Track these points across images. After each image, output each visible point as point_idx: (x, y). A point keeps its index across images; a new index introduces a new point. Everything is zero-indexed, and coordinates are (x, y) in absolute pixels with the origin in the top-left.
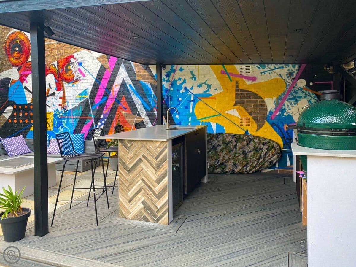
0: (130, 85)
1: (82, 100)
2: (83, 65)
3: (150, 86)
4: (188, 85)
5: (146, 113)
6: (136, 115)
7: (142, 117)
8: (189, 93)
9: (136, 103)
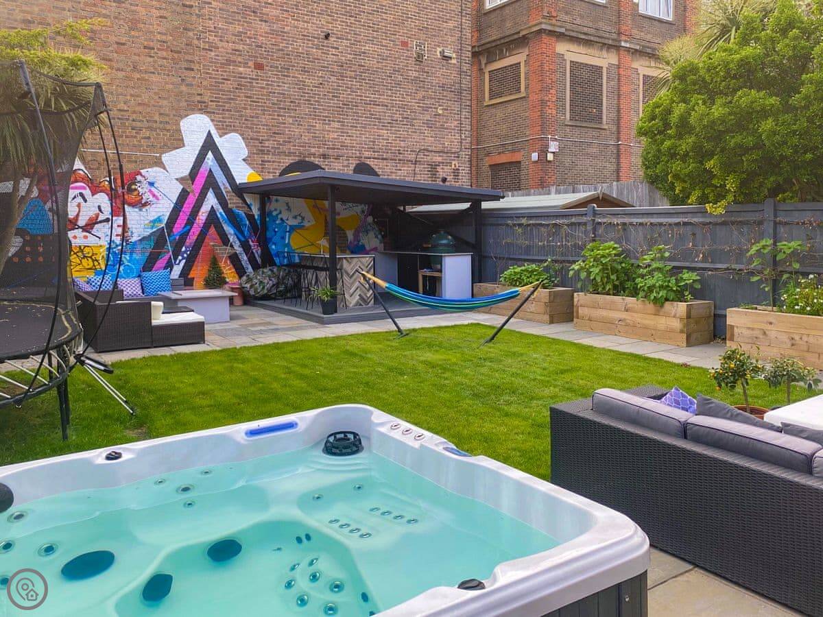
0: (220, 213)
1: (154, 230)
2: (155, 185)
3: (244, 214)
4: (284, 215)
5: (239, 244)
6: (227, 246)
7: (235, 248)
8: (285, 224)
9: (227, 232)
